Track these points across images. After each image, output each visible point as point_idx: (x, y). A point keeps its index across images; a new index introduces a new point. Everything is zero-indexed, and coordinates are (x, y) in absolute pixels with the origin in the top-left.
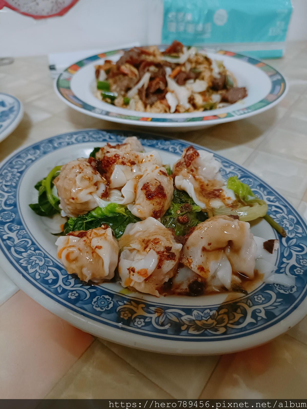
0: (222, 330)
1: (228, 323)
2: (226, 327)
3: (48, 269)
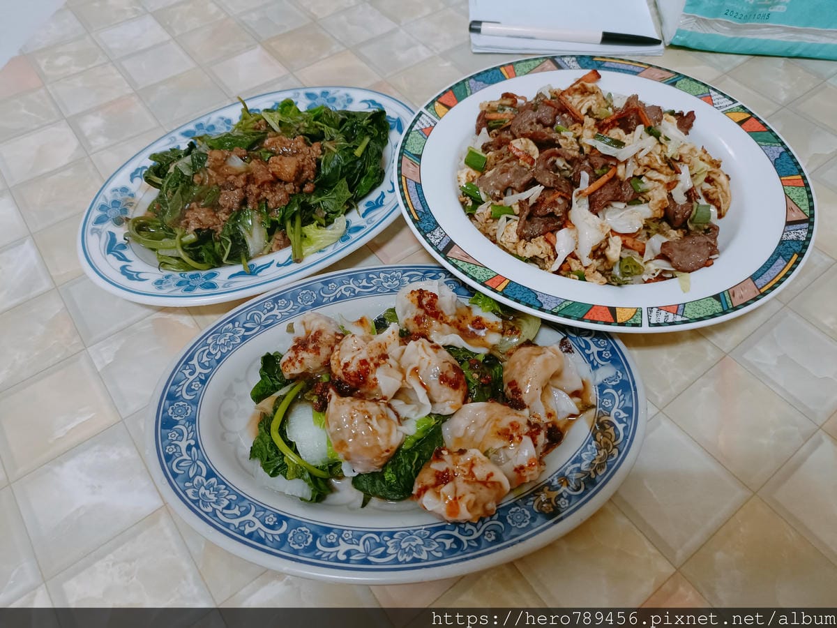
0: (615, 452)
1: (612, 443)
2: (614, 447)
3: (434, 539)
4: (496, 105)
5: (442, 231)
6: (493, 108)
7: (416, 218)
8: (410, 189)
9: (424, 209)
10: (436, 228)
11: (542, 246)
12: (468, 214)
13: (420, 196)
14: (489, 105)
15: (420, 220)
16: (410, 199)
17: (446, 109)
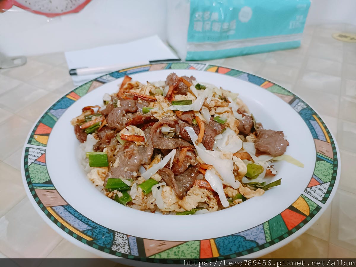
4: (82, 118)
5: (122, 235)
6: (81, 120)
7: (89, 239)
8: (62, 215)
9: (89, 225)
10: (114, 236)
11: (199, 193)
12: (127, 204)
13: (76, 215)
14: (78, 120)
15: (94, 239)
16: (70, 225)
17: (46, 137)
